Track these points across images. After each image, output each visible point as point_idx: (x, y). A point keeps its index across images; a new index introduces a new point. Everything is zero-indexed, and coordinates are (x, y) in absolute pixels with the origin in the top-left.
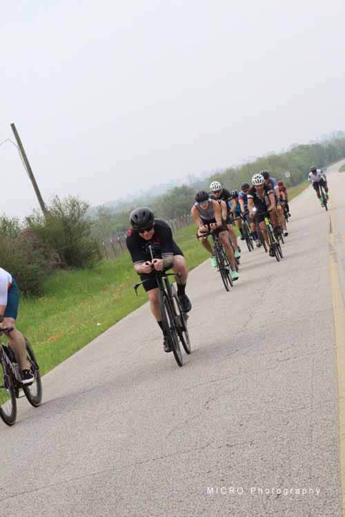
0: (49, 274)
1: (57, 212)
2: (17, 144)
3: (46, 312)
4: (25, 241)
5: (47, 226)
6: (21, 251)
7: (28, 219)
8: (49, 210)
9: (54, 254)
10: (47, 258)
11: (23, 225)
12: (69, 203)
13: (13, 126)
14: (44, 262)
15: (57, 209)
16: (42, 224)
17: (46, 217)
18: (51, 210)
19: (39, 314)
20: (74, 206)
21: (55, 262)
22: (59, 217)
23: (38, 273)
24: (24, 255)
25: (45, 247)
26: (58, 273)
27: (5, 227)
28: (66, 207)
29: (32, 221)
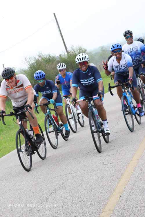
1: (72, 53)
5: (68, 59)
7: (60, 55)
8: (69, 51)
12: (78, 48)
13: (54, 14)
15: (73, 52)
16: (66, 59)
17: (68, 55)
18: (71, 51)
20: (80, 50)
22: (74, 55)
27: (49, 59)
28: (77, 50)
29: (62, 56)
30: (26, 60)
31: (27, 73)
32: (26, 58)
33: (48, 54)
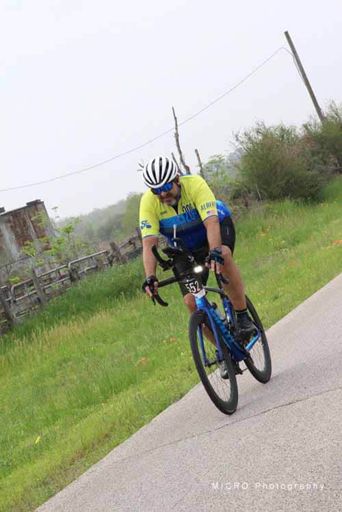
0: (328, 180)
1: (333, 117)
2: (291, 52)
3: (327, 217)
4: (303, 149)
5: (324, 132)
6: (300, 158)
7: (305, 126)
8: (325, 115)
9: (333, 159)
10: (325, 163)
11: (301, 132)
13: (286, 33)
14: (324, 168)
15: (335, 116)
16: (319, 130)
17: (323, 123)
18: (328, 115)
19: (321, 219)
21: (334, 167)
22: (336, 122)
23: (319, 179)
24: (303, 162)
25: (324, 153)
26: (338, 177)
27: (283, 136)
29: (309, 128)
30: (237, 140)
31: (241, 168)
32: (236, 136)
33: (278, 125)
